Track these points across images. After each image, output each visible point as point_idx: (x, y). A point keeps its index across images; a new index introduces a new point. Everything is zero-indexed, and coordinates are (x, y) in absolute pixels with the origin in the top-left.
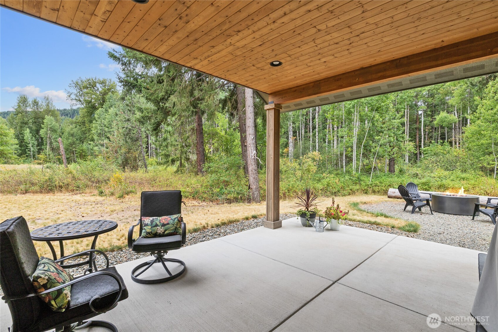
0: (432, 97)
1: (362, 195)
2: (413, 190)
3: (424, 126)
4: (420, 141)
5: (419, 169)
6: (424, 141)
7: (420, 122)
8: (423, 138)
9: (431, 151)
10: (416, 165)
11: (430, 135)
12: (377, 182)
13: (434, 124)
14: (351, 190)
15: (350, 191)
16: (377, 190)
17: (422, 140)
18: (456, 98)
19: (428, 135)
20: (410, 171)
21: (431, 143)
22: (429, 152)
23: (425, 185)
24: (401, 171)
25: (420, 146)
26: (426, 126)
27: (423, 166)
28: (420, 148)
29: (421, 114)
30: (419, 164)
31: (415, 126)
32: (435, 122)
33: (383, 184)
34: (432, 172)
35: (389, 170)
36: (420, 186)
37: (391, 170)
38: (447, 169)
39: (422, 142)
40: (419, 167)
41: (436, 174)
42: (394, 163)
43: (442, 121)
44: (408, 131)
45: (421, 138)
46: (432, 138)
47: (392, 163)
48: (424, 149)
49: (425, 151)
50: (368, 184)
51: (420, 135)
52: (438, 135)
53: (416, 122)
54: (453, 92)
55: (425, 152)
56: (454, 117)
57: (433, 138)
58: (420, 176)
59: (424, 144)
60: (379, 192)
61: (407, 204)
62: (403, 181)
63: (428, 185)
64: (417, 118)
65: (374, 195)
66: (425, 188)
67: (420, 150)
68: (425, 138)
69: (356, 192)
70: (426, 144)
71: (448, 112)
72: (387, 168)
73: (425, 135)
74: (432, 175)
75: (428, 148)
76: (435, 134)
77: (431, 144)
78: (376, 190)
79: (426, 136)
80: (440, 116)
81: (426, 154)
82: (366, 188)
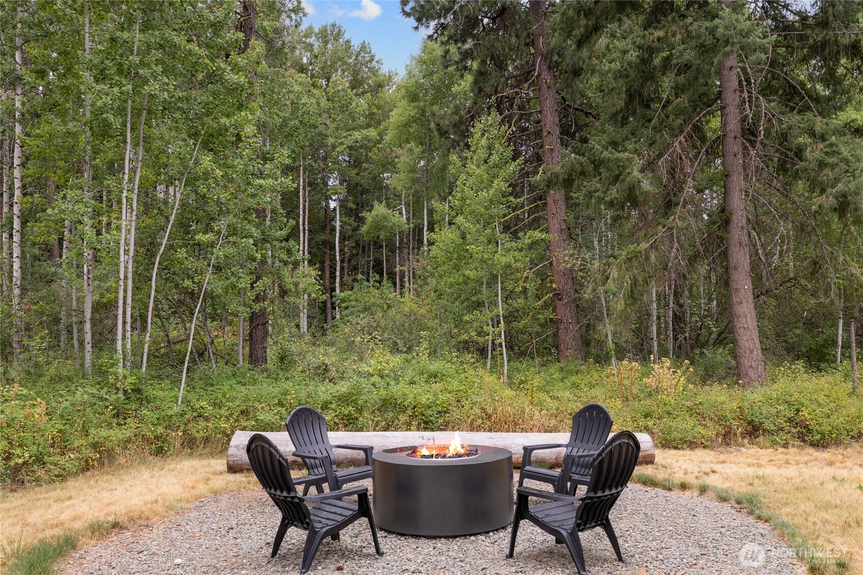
0: (356, 167)
1: (143, 461)
2: (313, 438)
3: (340, 238)
4: (333, 276)
5: (331, 350)
6: (341, 278)
7: (333, 229)
8: (338, 268)
9: (357, 301)
10: (324, 338)
11: (354, 263)
12: (204, 404)
13: (360, 234)
14: (95, 446)
15: (90, 453)
16: (202, 434)
17: (338, 274)
18: (402, 176)
19: (350, 261)
20: (309, 357)
21: (357, 281)
22: (353, 303)
23: (348, 405)
24: (282, 359)
25: (333, 290)
26: (344, 240)
27: (341, 344)
28: (334, 293)
29: (335, 209)
30: (330, 336)
31: (323, 237)
32: (364, 229)
33: (223, 411)
34: (361, 359)
35: (251, 356)
36: (333, 406)
37: (256, 358)
38: (395, 350)
39: (338, 280)
40: (331, 344)
41: (371, 365)
42: (266, 333)
43: (378, 226)
44: (306, 248)
45: (335, 269)
46: (356, 271)
47: (259, 333)
48: (343, 295)
49: (343, 301)
50: (170, 413)
51: (333, 260)
52: (369, 262)
53: (324, 228)
54: (396, 160)
55: (343, 305)
56: (400, 219)
57: (360, 270)
58: (333, 373)
59: (342, 284)
60: (206, 440)
61: (283, 520)
62: (286, 393)
63: (355, 402)
64: (326, 218)
65: (191, 455)
66: (346, 412)
67: (334, 299)
68: (342, 268)
69: (118, 450)
70: (345, 285)
71: (388, 206)
72: (242, 351)
73: (342, 261)
74: (364, 368)
75: (350, 292)
76: (363, 261)
77: (356, 285)
78: (197, 435)
79: (346, 265)
80: (374, 213)
81: (346, 308)
82: (160, 430)
